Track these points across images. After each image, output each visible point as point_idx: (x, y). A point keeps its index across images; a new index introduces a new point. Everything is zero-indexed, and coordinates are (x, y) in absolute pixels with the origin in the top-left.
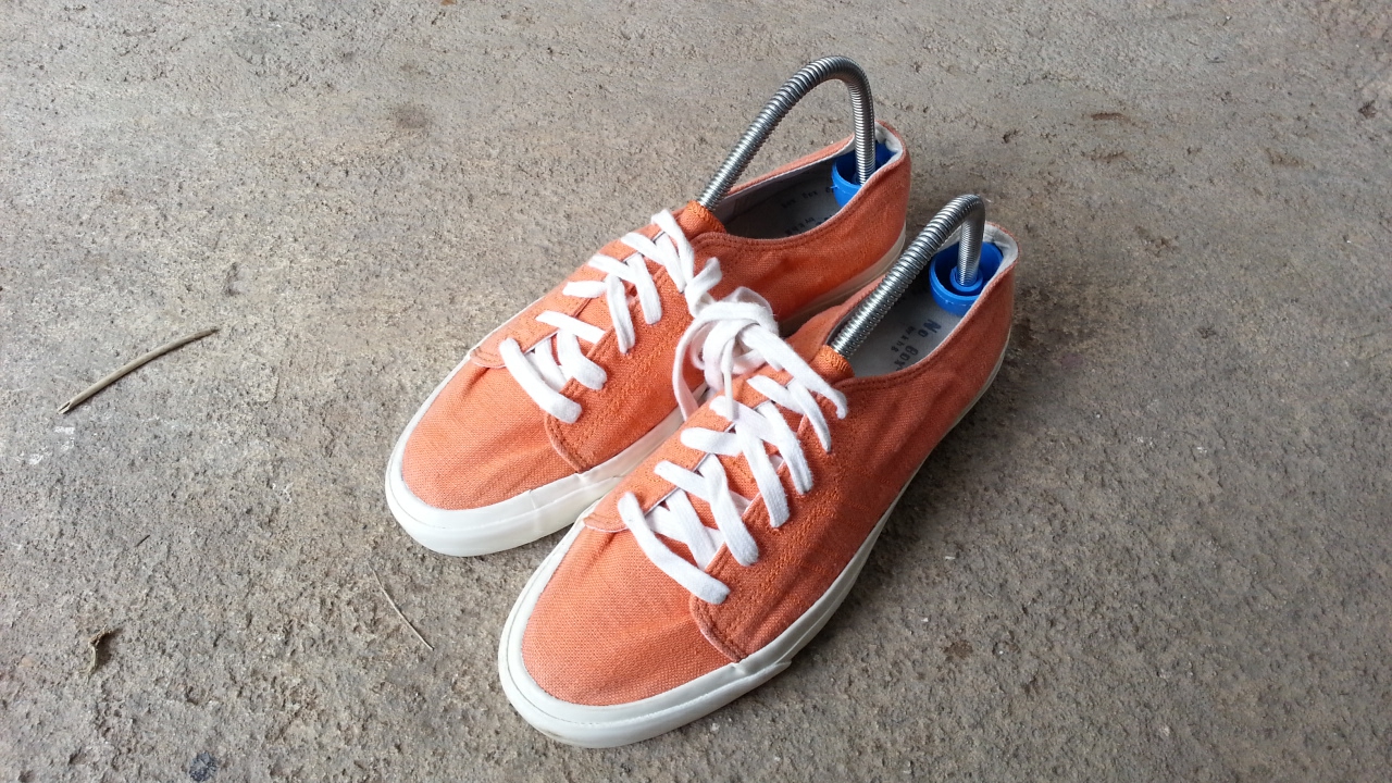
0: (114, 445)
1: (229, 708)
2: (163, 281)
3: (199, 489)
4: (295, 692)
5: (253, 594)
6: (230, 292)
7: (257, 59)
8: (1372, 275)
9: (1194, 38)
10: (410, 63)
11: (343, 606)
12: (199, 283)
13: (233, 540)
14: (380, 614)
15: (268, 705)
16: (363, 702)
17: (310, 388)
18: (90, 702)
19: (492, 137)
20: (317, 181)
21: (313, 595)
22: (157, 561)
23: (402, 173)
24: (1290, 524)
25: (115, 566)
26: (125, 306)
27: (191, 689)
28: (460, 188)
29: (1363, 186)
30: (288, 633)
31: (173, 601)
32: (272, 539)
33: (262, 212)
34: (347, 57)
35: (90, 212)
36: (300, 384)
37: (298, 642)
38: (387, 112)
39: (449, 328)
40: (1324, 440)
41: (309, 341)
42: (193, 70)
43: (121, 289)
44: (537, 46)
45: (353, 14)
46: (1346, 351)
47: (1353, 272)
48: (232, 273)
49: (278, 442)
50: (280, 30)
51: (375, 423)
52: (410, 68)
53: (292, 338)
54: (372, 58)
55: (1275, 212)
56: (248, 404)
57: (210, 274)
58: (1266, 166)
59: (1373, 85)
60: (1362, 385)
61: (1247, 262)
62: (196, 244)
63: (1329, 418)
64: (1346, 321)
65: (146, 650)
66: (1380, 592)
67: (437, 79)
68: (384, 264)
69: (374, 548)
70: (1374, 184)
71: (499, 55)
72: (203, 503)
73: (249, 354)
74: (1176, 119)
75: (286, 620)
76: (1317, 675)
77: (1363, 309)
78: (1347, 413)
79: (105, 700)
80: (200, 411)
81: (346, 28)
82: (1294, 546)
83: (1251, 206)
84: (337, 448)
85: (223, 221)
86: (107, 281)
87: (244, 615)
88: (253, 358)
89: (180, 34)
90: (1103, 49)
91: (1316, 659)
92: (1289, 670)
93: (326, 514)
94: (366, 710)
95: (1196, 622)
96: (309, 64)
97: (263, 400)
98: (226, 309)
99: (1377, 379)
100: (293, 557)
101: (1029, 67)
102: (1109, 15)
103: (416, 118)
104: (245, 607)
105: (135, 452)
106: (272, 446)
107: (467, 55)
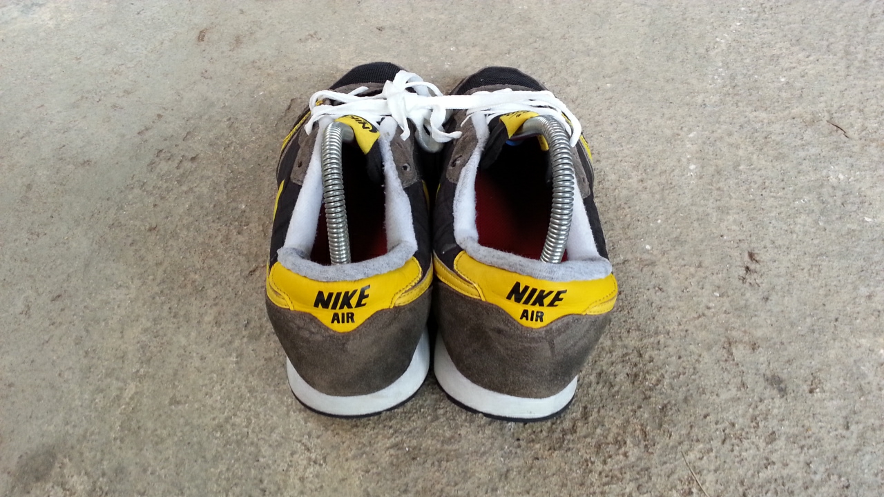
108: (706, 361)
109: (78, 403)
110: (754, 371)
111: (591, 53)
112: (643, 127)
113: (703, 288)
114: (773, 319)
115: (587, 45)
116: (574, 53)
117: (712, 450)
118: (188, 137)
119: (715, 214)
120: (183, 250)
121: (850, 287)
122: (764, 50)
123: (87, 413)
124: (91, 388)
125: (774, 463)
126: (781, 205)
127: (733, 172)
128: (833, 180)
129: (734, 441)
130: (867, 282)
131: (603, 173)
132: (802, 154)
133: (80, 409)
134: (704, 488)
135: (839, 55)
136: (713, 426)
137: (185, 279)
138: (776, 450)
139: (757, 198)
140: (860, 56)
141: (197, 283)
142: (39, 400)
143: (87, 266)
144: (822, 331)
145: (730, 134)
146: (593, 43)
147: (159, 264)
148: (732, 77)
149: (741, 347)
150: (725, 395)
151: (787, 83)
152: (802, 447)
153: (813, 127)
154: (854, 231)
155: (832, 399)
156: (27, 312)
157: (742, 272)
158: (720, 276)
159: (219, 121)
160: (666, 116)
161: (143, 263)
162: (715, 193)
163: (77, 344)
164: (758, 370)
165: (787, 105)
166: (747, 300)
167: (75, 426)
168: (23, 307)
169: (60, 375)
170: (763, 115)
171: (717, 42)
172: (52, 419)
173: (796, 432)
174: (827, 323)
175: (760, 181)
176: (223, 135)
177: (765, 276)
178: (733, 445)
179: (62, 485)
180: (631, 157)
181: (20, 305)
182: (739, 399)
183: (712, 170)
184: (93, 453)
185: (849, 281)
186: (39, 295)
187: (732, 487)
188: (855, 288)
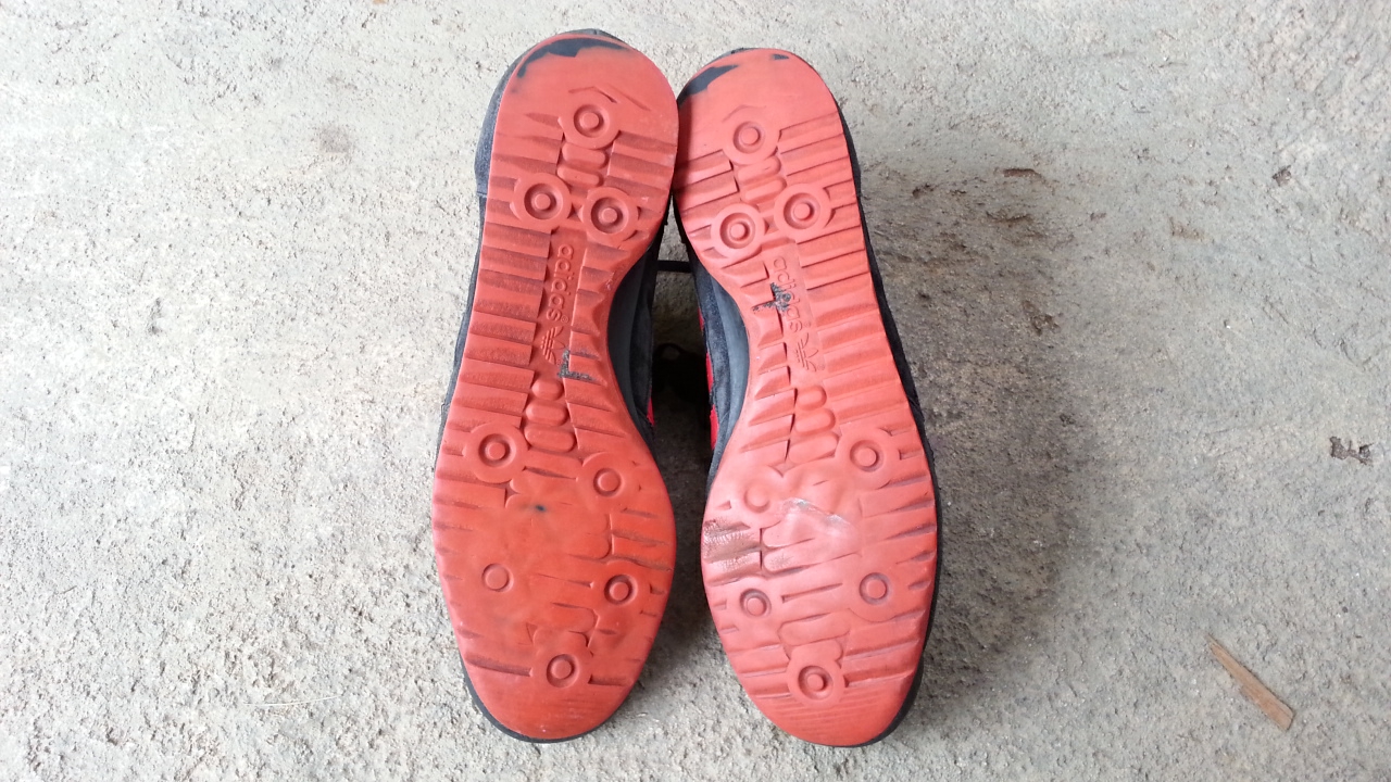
0: (45, 487)
1: (144, 750)
2: (91, 315)
3: (121, 537)
4: (201, 738)
5: (167, 643)
6: (154, 330)
7: (186, 63)
8: (1243, 366)
9: (1125, 82)
10: (338, 74)
11: (245, 659)
12: (124, 319)
13: (149, 589)
14: (277, 670)
15: (177, 750)
16: (258, 752)
17: (224, 437)
18: (24, 739)
19: (413, 166)
20: (240, 210)
21: (219, 648)
22: (84, 606)
23: (322, 204)
24: (1104, 623)
25: (46, 609)
26: (54, 342)
27: (112, 730)
28: (379, 224)
29: (1256, 265)
30: (195, 682)
31: (97, 645)
32: (185, 591)
33: (186, 242)
34: (275, 63)
35: (24, 235)
36: (215, 433)
37: (205, 690)
38: (312, 133)
39: (358, 380)
40: (1154, 540)
41: (225, 387)
42: (123, 75)
43: (52, 322)
44: (466, 59)
45: (284, 11)
46: (1199, 446)
47: (1224, 361)
48: (155, 309)
49: (193, 493)
50: (210, 29)
51: (283, 476)
52: (337, 79)
53: (209, 383)
54: (300, 68)
55: (1163, 291)
56: (167, 451)
57: (135, 309)
58: (1166, 237)
59: (1293, 146)
60: (1205, 485)
61: (1123, 345)
62: (122, 276)
63: (1165, 517)
64: (1205, 415)
65: (72, 691)
66: (1171, 695)
67: (363, 94)
68: (299, 307)
69: (275, 605)
70: (1269, 262)
71: (427, 70)
72: (125, 550)
73: (169, 400)
74: (1086, 179)
75: (195, 670)
76: (1097, 772)
77: (1224, 402)
78: (1183, 514)
79: (37, 736)
80: (123, 456)
81: (275, 29)
82: (1104, 646)
83: (1141, 282)
84: (246, 501)
85: (148, 251)
86: (39, 313)
87: (158, 663)
88: (171, 402)
89: (111, 30)
90: (1030, 91)
91: (1100, 756)
92: (1072, 766)
93: (234, 569)
94: (261, 759)
95: (999, 714)
96: (237, 71)
97: (180, 448)
98: (149, 349)
99: (1220, 478)
100: (202, 610)
101: (952, 109)
102: (1044, 49)
103: (339, 140)
104: (159, 655)
105: (64, 495)
106: (187, 497)
107: (394, 67)
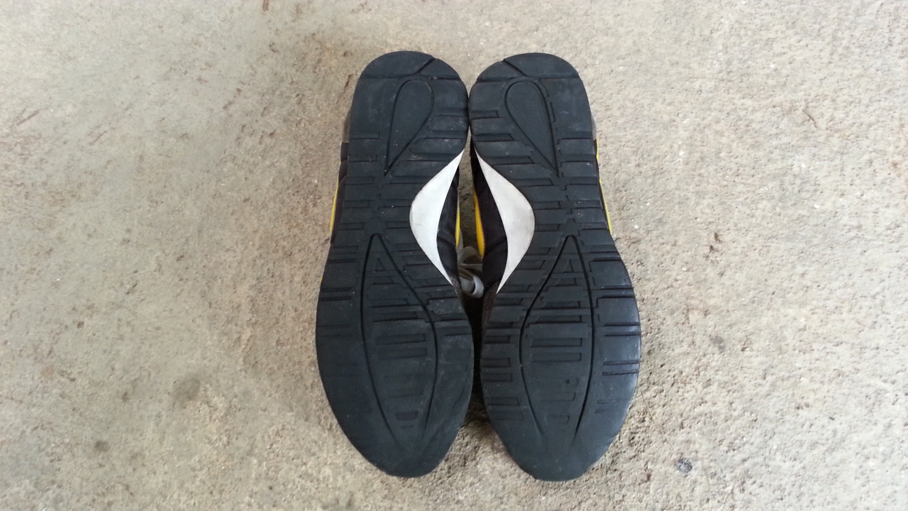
108: (668, 323)
109: (209, 343)
110: (703, 332)
111: (610, 31)
112: (646, 113)
113: (674, 264)
114: (725, 291)
115: (606, 23)
116: (594, 32)
117: (663, 391)
118: (265, 112)
119: (693, 198)
120: (272, 219)
121: (789, 266)
122: (762, 33)
123: (218, 351)
124: (218, 331)
125: (706, 402)
126: (749, 191)
127: (714, 159)
128: (796, 169)
129: (680, 385)
130: (804, 263)
131: (607, 157)
132: (775, 142)
133: (212, 348)
134: (654, 418)
135: (827, 40)
136: (666, 373)
137: (277, 246)
138: (710, 393)
139: (730, 184)
140: (845, 42)
141: (286, 249)
142: (181, 340)
143: (200, 231)
144: (760, 302)
145: (718, 122)
146: (611, 22)
147: (255, 232)
148: (729, 63)
149: (696, 312)
150: (677, 351)
151: (776, 70)
152: (729, 391)
153: (790, 116)
154: (803, 216)
155: (757, 356)
156: (159, 268)
157: (707, 250)
158: (689, 253)
159: (289, 97)
160: (667, 101)
161: (243, 230)
162: (697, 178)
163: (202, 297)
164: (706, 332)
165: (772, 93)
166: (707, 275)
167: (210, 361)
168: (156, 265)
169: (193, 321)
170: (749, 102)
171: (721, 23)
172: (193, 355)
173: (727, 380)
174: (765, 296)
175: (735, 167)
176: (293, 111)
177: (724, 255)
178: (679, 388)
179: (208, 403)
180: (633, 143)
181: (154, 265)
182: (688, 353)
183: (697, 155)
184: (226, 381)
185: (790, 261)
186: (166, 255)
187: (674, 418)
188: (794, 267)
